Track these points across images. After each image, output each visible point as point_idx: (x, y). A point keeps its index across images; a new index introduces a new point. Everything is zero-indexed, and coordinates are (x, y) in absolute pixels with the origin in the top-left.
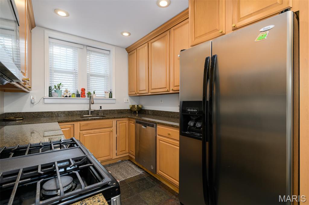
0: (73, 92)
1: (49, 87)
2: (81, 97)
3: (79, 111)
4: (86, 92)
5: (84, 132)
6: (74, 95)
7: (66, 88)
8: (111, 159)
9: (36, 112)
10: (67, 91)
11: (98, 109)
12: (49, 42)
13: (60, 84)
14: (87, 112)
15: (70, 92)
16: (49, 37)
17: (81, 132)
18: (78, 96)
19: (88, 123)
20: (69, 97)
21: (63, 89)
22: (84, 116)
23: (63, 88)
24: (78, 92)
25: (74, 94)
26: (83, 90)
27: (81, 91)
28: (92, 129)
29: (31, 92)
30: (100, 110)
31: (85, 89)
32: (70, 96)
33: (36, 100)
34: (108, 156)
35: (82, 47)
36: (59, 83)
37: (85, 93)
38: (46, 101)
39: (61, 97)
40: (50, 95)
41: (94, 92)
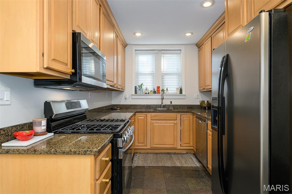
0: (150, 90)
1: (135, 87)
2: (157, 93)
3: (155, 105)
4: (161, 89)
5: (153, 121)
6: (151, 92)
7: (146, 86)
8: (175, 149)
9: (127, 105)
10: (146, 89)
11: (169, 103)
12: (135, 53)
13: (142, 84)
14: (160, 106)
15: (149, 90)
16: (136, 50)
17: (152, 121)
18: (155, 92)
19: (157, 115)
20: (148, 94)
21: (144, 88)
22: (158, 109)
23: (144, 86)
24: (154, 89)
25: (151, 91)
26: (158, 88)
27: (157, 89)
28: (159, 120)
29: (125, 91)
30: (170, 105)
31: (159, 87)
32: (148, 93)
33: (127, 97)
34: (173, 145)
35: (157, 52)
36: (141, 83)
37: (159, 90)
38: (133, 97)
39: (143, 94)
40: (136, 92)
41: (167, 89)
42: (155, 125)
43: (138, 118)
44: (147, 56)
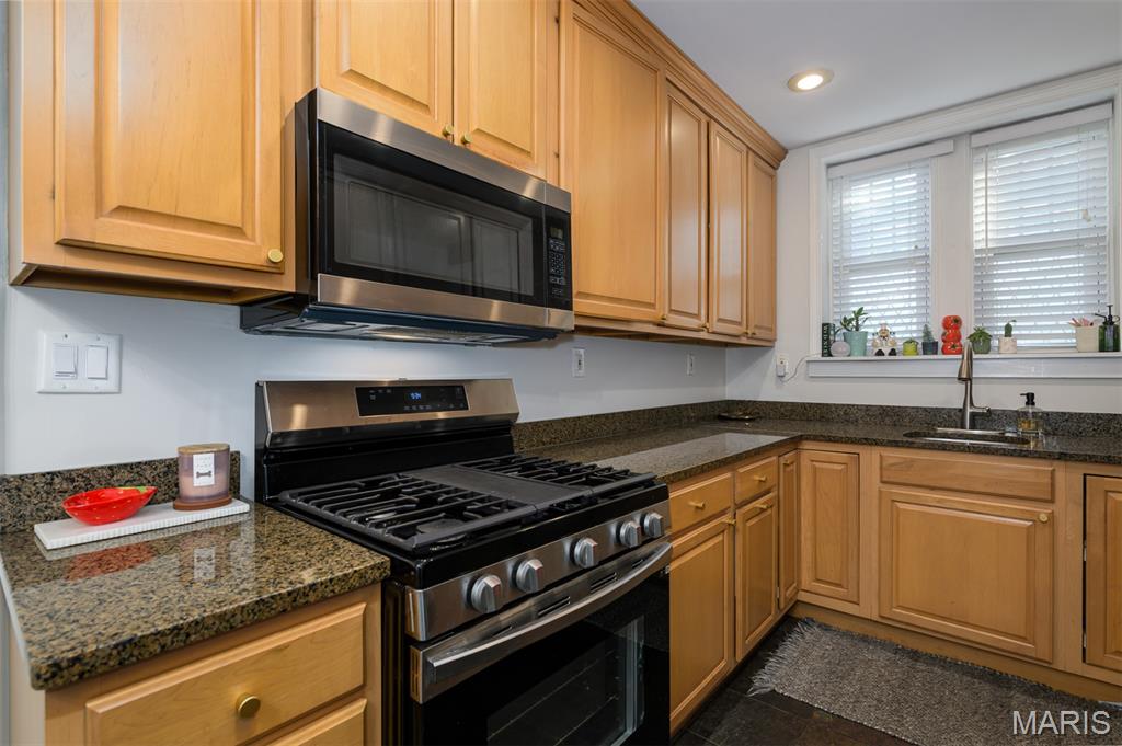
0: (908, 336)
1: (824, 325)
2: (944, 352)
3: (925, 409)
4: (967, 330)
5: (895, 490)
6: (911, 347)
7: (883, 322)
8: (1046, 665)
9: (787, 403)
10: (884, 335)
11: (1019, 404)
12: (829, 180)
13: (861, 309)
14: (953, 417)
15: (897, 336)
16: (829, 166)
17: (886, 488)
18: (929, 347)
19: (913, 461)
20: (890, 354)
21: (870, 327)
22: (940, 430)
23: (867, 323)
24: (927, 333)
25: (911, 341)
26: (953, 324)
27: (942, 330)
29: (777, 344)
30: (1025, 414)
31: (957, 321)
32: (893, 353)
33: (788, 368)
34: (1024, 639)
35: (948, 146)
36: (856, 309)
37: (959, 338)
38: (815, 370)
39: (865, 355)
40: (827, 350)
41: (1008, 329)
42: (904, 510)
43: (815, 468)
44: (890, 180)
